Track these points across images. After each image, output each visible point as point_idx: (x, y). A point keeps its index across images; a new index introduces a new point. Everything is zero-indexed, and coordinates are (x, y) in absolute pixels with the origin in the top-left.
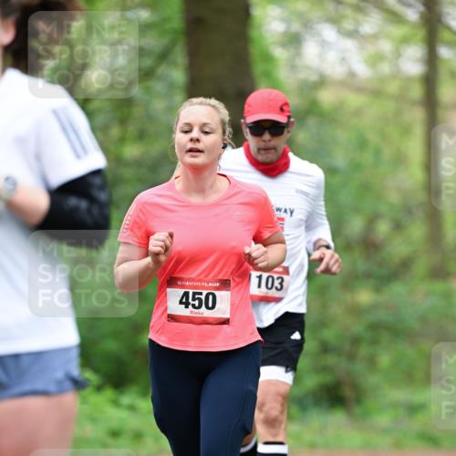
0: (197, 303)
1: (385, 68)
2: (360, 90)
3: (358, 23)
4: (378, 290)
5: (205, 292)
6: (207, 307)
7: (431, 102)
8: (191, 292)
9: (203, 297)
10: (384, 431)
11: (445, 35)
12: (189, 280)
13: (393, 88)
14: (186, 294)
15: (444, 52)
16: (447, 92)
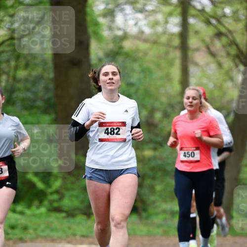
0: (188, 155)
1: (160, 29)
2: (146, 41)
3: (145, 5)
4: (155, 149)
5: (190, 152)
6: (192, 157)
7: (184, 47)
8: (186, 152)
9: (190, 153)
10: (159, 226)
11: (192, 12)
12: (186, 148)
13: (164, 39)
14: (185, 153)
15: (191, 21)
16: (193, 42)
